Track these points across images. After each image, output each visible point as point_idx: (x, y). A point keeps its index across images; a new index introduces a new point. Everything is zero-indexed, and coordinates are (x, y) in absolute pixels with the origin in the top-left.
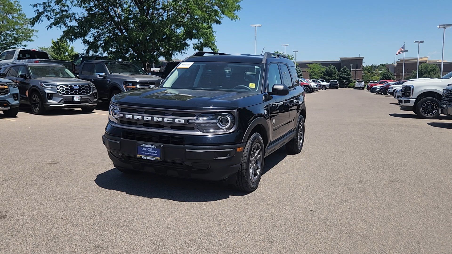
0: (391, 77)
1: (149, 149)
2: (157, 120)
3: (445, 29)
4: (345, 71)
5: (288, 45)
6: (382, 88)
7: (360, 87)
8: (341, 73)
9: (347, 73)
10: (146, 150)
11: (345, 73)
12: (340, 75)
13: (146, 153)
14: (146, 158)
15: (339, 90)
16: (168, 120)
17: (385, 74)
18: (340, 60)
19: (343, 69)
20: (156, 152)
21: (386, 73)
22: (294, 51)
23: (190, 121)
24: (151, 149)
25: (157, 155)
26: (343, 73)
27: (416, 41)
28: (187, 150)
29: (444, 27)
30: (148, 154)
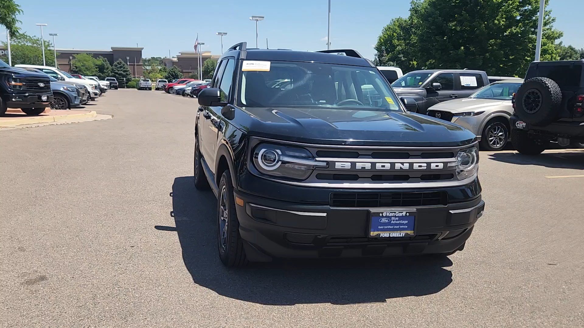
0: (179, 75)
1: (393, 218)
2: (401, 167)
3: (257, 22)
4: (122, 66)
6: (194, 89)
7: (146, 87)
8: (115, 68)
9: (124, 68)
10: (388, 221)
11: (122, 68)
12: (115, 70)
13: (386, 227)
14: (388, 236)
15: (119, 91)
16: (420, 166)
17: (171, 71)
18: (111, 50)
19: (118, 63)
20: (407, 222)
21: (172, 69)
22: (51, 35)
24: (397, 219)
25: (407, 227)
26: (118, 68)
27: (219, 33)
28: (452, 212)
29: (257, 18)
30: (391, 227)
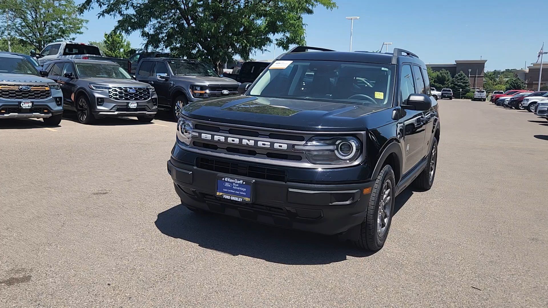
0: (522, 86)
1: (234, 184)
2: (247, 143)
4: (462, 78)
5: (391, 43)
6: (512, 100)
7: (480, 98)
8: (455, 80)
9: (464, 80)
10: (229, 185)
11: (462, 79)
12: (455, 82)
13: (229, 191)
14: (229, 198)
15: (453, 101)
16: (263, 144)
17: (513, 83)
18: (456, 63)
19: (459, 75)
20: (245, 190)
21: (515, 81)
23: (296, 147)
24: (237, 185)
26: (459, 80)
28: (290, 190)
30: (233, 191)
